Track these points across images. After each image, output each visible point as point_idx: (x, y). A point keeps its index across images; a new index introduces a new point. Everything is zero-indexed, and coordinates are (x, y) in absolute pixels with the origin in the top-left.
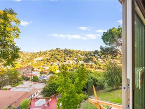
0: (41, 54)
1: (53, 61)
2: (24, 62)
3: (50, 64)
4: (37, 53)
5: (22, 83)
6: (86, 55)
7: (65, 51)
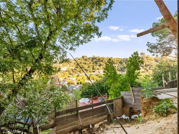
1: (80, 72)
3: (76, 75)
6: (121, 63)
7: (93, 59)
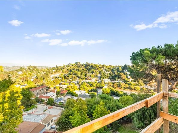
0: (57, 69)
1: (72, 79)
2: (39, 79)
3: (68, 81)
4: (53, 69)
5: (36, 107)
6: (113, 71)
7: (87, 65)
